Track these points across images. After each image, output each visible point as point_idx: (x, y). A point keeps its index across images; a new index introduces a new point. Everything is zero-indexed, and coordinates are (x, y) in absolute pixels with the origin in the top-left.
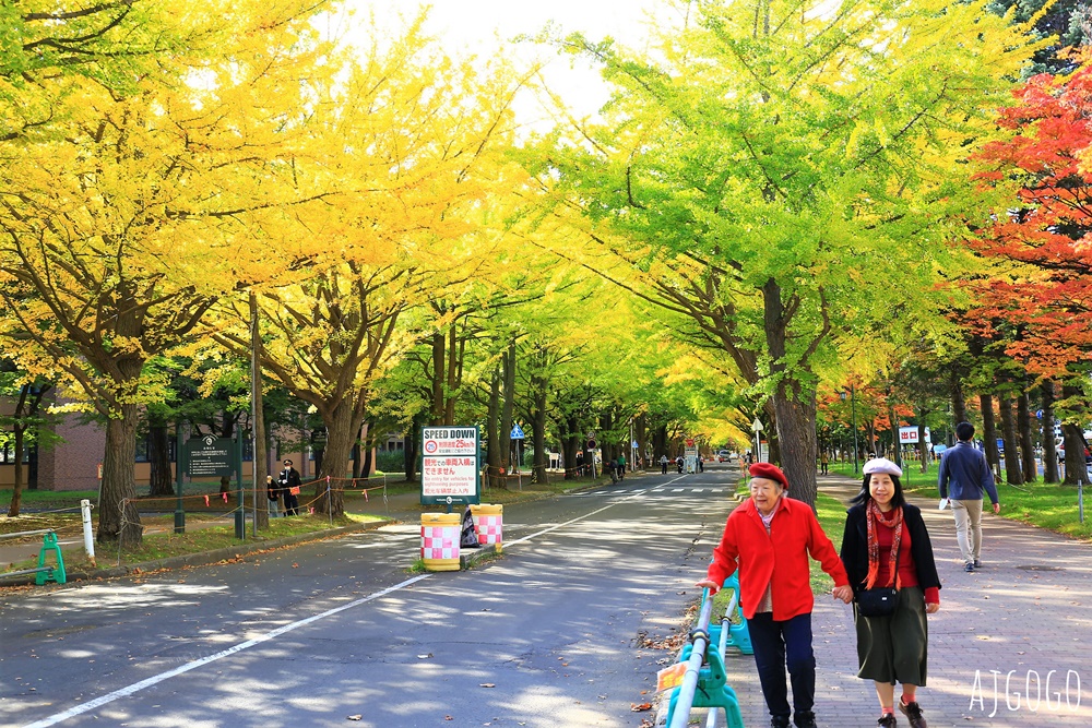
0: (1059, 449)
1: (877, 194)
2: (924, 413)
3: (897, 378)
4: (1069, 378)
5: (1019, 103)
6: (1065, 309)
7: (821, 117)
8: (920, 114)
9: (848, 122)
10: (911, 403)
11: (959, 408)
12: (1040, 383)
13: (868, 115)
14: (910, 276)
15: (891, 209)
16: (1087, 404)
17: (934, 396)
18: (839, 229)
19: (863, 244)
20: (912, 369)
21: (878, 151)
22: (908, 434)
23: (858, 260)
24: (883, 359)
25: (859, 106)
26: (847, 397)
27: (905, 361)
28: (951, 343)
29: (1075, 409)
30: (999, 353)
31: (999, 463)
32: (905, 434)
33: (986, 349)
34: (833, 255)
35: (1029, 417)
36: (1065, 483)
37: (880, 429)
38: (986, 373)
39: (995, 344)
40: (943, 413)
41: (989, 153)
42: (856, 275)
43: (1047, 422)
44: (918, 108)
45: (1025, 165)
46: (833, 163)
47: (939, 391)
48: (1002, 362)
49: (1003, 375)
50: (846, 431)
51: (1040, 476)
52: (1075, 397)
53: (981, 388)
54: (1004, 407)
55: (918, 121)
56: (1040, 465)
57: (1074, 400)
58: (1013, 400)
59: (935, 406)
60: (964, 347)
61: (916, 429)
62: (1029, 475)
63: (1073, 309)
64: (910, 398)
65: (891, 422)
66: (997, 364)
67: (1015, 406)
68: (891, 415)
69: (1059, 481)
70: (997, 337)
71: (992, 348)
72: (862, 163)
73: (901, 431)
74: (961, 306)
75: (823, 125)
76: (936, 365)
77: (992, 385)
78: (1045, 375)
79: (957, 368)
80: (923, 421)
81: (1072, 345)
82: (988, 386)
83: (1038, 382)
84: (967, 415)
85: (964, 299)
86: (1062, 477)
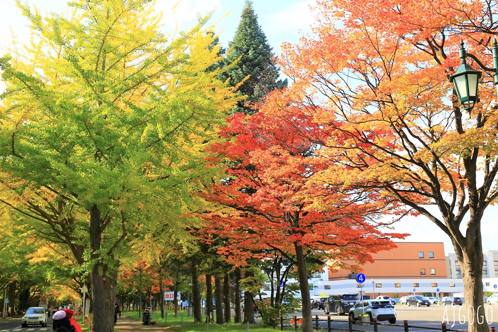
0: (242, 304)
1: (157, 163)
2: (177, 284)
3: (164, 264)
4: (247, 267)
5: (229, 125)
6: (247, 232)
7: (129, 119)
8: (181, 124)
9: (144, 124)
10: (171, 278)
11: (195, 282)
12: (234, 269)
13: (154, 121)
14: (170, 209)
15: (163, 172)
16: (255, 281)
17: (183, 274)
18: (134, 180)
19: (147, 190)
20: (172, 259)
21: (158, 141)
22: (169, 296)
23: (143, 198)
24: (158, 253)
25: (150, 116)
26: (138, 274)
27: (168, 255)
28: (191, 246)
29: (250, 283)
30: (214, 253)
31: (213, 312)
32: (167, 295)
33: (209, 250)
34: (130, 194)
35: (229, 287)
36: (244, 323)
37: (155, 292)
38: (208, 263)
39: (214, 248)
40: (187, 284)
41: (214, 148)
42: (141, 206)
43: (237, 290)
44: (180, 121)
45: (229, 156)
46: (134, 144)
47: (185, 272)
48: (217, 257)
49: (217, 264)
50: (136, 293)
51: (232, 319)
52: (250, 277)
53: (206, 271)
54: (217, 281)
55: (180, 127)
56: (233, 312)
57: (249, 279)
58: (222, 278)
59: (184, 280)
60: (197, 249)
61: (173, 293)
62: (228, 319)
63: (251, 232)
64: (170, 275)
65: (160, 288)
66: (215, 258)
67: (223, 280)
68: (161, 284)
69: (241, 322)
70: (215, 244)
71: (212, 250)
72: (150, 146)
73: (166, 293)
74: (197, 227)
75: (130, 123)
76: (184, 258)
77: (212, 269)
78: (237, 265)
79: (194, 260)
80: (177, 288)
81: (248, 250)
82: (209, 270)
83: (233, 269)
84: (199, 285)
85: (199, 223)
86: (243, 320)
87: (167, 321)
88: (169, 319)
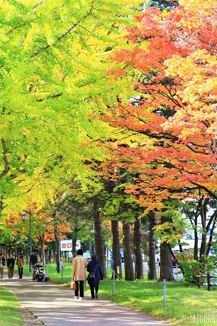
0: (157, 256)
1: (46, 78)
2: (76, 230)
3: (59, 206)
4: (164, 210)
5: (139, 25)
6: (163, 165)
7: (8, 19)
8: (75, 25)
9: (26, 24)
10: (69, 224)
11: (98, 227)
12: (147, 213)
13: (40, 20)
14: (64, 137)
15: (53, 89)
16: (174, 229)
17: (82, 219)
18: (17, 100)
19: (34, 111)
20: (69, 201)
21: (47, 47)
22: (66, 245)
23: (29, 122)
24: (51, 192)
25: (35, 13)
26: (27, 218)
27: (64, 195)
28: (92, 184)
29: (167, 231)
30: (122, 192)
31: (121, 266)
32: (64, 245)
33: (115, 189)
34: (12, 118)
35: (140, 235)
36: (160, 280)
37: (49, 241)
38: (114, 206)
39: (121, 185)
40: (88, 231)
41: (119, 57)
42: (27, 133)
43: (151, 238)
44: (74, 20)
45: (140, 67)
46: (15, 53)
47: (85, 215)
48: (125, 198)
49: (125, 207)
50: (26, 242)
51: (145, 274)
52: (166, 224)
53: (112, 216)
54: (126, 228)
55: (74, 29)
56: (146, 266)
57: (166, 225)
58: (131, 224)
59: (84, 226)
60: (99, 187)
61: (71, 241)
62: (139, 275)
63: (168, 165)
64: (67, 220)
65: (55, 236)
66: (122, 199)
67: (133, 226)
68: (55, 231)
69: (157, 278)
70: (123, 181)
71: (119, 188)
72: (36, 54)
73: (62, 242)
74: (100, 159)
75: (9, 24)
76: (85, 198)
77: (119, 213)
78: (150, 208)
79: (97, 201)
80: (76, 236)
81: (164, 188)
82: (115, 215)
83: (146, 212)
84: (103, 233)
85: (101, 154)
86: (158, 276)
87: (64, 276)
88: (66, 274)
